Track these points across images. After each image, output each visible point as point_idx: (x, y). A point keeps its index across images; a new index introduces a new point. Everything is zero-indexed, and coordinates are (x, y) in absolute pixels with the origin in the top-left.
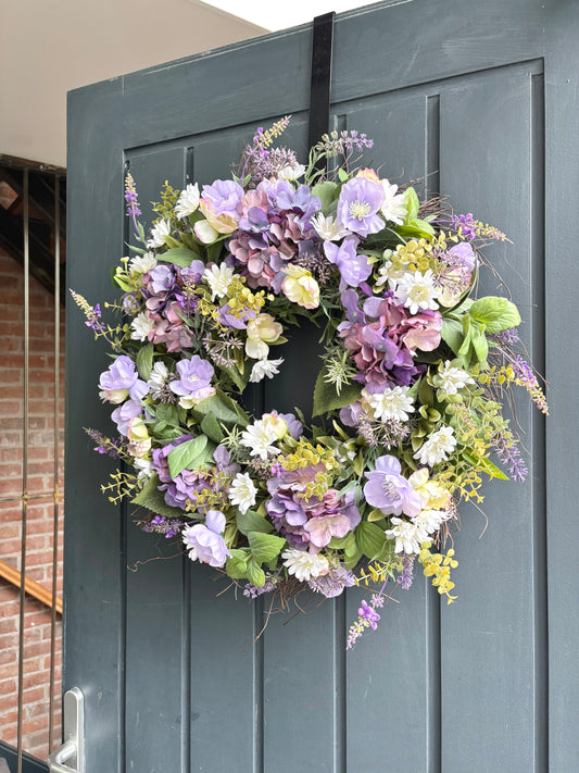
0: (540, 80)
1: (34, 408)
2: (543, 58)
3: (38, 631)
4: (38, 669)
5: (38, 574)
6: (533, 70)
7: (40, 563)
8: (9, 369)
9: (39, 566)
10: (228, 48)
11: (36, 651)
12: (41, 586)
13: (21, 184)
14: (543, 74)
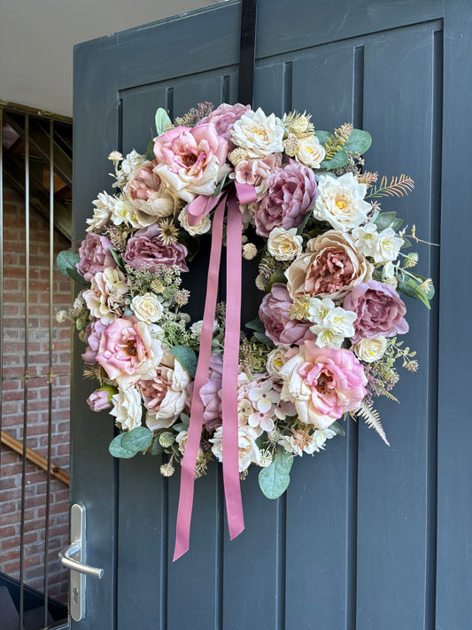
0: (439, 35)
1: (32, 311)
2: (442, 18)
3: (33, 487)
4: (32, 518)
5: (33, 443)
6: (434, 27)
7: (35, 434)
8: (10, 279)
9: (34, 437)
10: (201, 10)
11: (32, 503)
12: (36, 452)
13: (23, 128)
14: (442, 31)
